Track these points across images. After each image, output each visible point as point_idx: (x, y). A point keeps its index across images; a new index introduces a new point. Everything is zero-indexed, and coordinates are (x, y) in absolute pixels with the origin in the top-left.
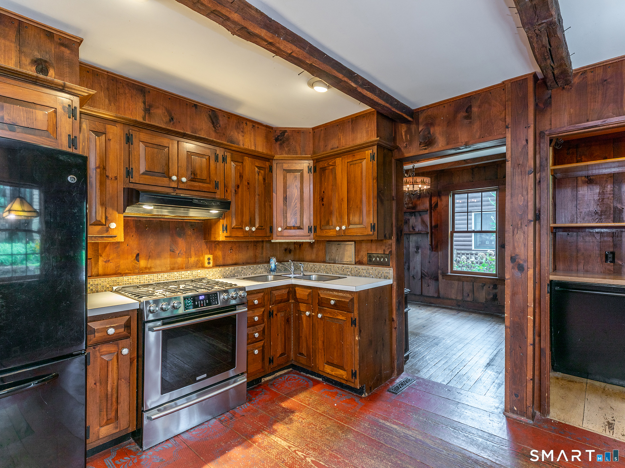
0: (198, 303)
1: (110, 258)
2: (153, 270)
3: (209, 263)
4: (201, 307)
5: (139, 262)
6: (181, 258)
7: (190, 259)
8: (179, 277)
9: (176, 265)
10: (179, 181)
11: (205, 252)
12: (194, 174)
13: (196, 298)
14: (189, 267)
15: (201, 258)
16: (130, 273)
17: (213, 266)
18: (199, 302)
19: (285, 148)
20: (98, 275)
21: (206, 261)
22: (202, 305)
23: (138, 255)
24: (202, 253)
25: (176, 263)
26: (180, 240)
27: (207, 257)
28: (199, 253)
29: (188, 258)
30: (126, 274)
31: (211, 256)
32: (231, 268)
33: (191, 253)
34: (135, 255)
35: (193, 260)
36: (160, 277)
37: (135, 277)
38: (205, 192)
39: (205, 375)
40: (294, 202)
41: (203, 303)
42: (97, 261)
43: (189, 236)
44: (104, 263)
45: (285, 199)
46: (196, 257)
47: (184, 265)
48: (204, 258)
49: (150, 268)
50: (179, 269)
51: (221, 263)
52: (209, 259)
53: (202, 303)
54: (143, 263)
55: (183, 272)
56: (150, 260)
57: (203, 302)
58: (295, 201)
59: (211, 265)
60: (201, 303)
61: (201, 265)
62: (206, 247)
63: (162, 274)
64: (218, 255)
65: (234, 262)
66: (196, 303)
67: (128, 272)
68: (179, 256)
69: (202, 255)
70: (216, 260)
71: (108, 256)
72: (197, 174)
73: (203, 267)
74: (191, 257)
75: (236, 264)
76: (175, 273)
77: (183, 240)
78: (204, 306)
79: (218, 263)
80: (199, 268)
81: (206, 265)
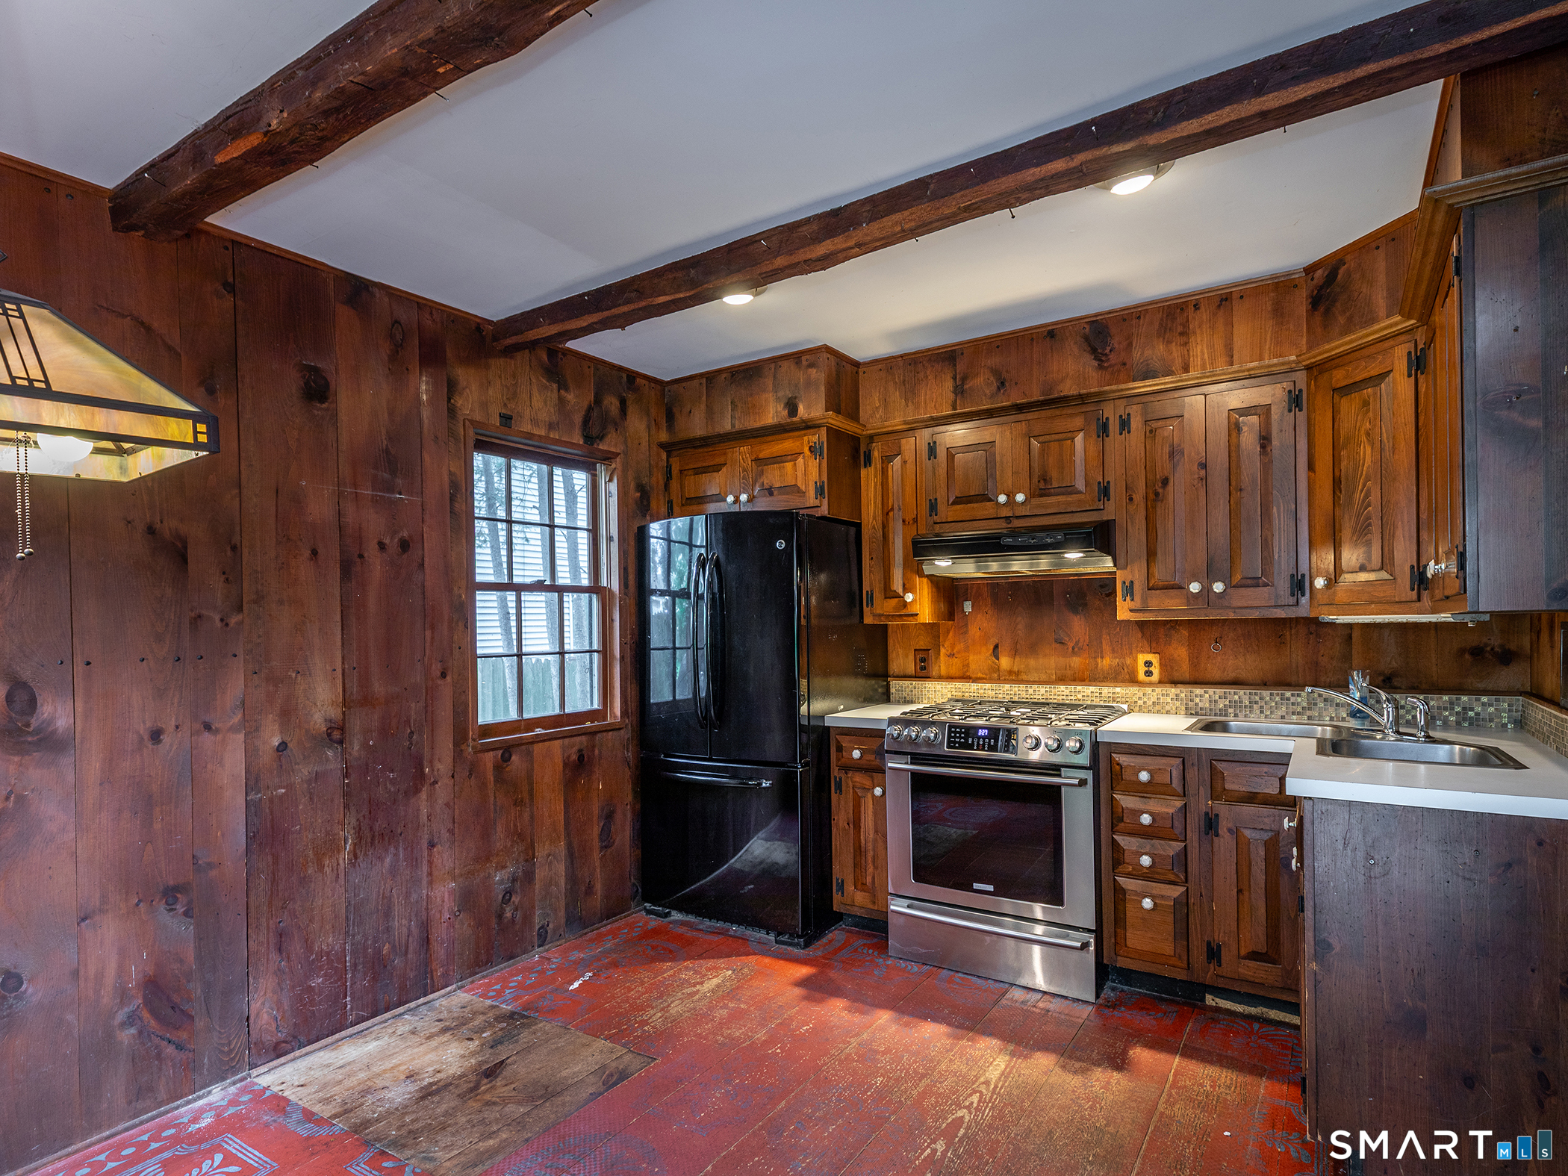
0: (973, 742)
1: (955, 651)
2: (1024, 677)
3: (1149, 673)
4: (978, 749)
5: (998, 659)
6: (1079, 656)
7: (1099, 660)
8: (1070, 698)
9: (1069, 673)
10: (1011, 502)
11: (1137, 647)
12: (1045, 480)
13: (972, 731)
14: (1099, 677)
15: (1128, 661)
16: (984, 679)
17: (1160, 682)
18: (976, 740)
19: (1340, 318)
20: (940, 678)
21: (1141, 669)
22: (981, 748)
23: (996, 647)
24: (1131, 650)
25: (1068, 667)
26: (1076, 619)
27: (1142, 658)
28: (1121, 649)
29: (1095, 658)
30: (976, 680)
31: (1154, 659)
32: (1218, 692)
33: (1101, 647)
34: (992, 647)
35: (1106, 662)
36: (1031, 691)
37: (988, 686)
38: (1072, 512)
39: (990, 888)
40: (1362, 491)
41: (984, 745)
42: (938, 653)
43: (1096, 609)
44: (947, 658)
45: (1336, 483)
46: (1116, 658)
47: (1087, 674)
48: (1135, 660)
49: (1018, 673)
50: (1075, 680)
51: (1187, 677)
52: (1148, 664)
53: (981, 743)
54: (1005, 662)
55: (1079, 688)
56: (1017, 659)
57: (984, 741)
58: (1364, 485)
59: (1155, 677)
60: (978, 743)
61: (1127, 677)
62: (1140, 635)
63: (1035, 687)
64: (1175, 655)
65: (1231, 675)
66: (970, 740)
67: (982, 676)
68: (1074, 653)
69: (1131, 653)
70: (1172, 668)
71: (953, 646)
72: (1051, 478)
73: (1133, 681)
74: (1102, 657)
75: (1236, 683)
76: (1063, 688)
77: (1083, 619)
78: (983, 750)
79: (1177, 676)
80: (1123, 681)
81: (1141, 676)
